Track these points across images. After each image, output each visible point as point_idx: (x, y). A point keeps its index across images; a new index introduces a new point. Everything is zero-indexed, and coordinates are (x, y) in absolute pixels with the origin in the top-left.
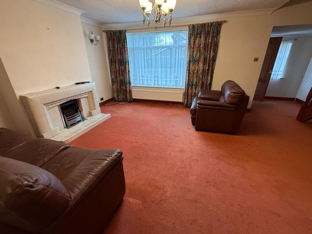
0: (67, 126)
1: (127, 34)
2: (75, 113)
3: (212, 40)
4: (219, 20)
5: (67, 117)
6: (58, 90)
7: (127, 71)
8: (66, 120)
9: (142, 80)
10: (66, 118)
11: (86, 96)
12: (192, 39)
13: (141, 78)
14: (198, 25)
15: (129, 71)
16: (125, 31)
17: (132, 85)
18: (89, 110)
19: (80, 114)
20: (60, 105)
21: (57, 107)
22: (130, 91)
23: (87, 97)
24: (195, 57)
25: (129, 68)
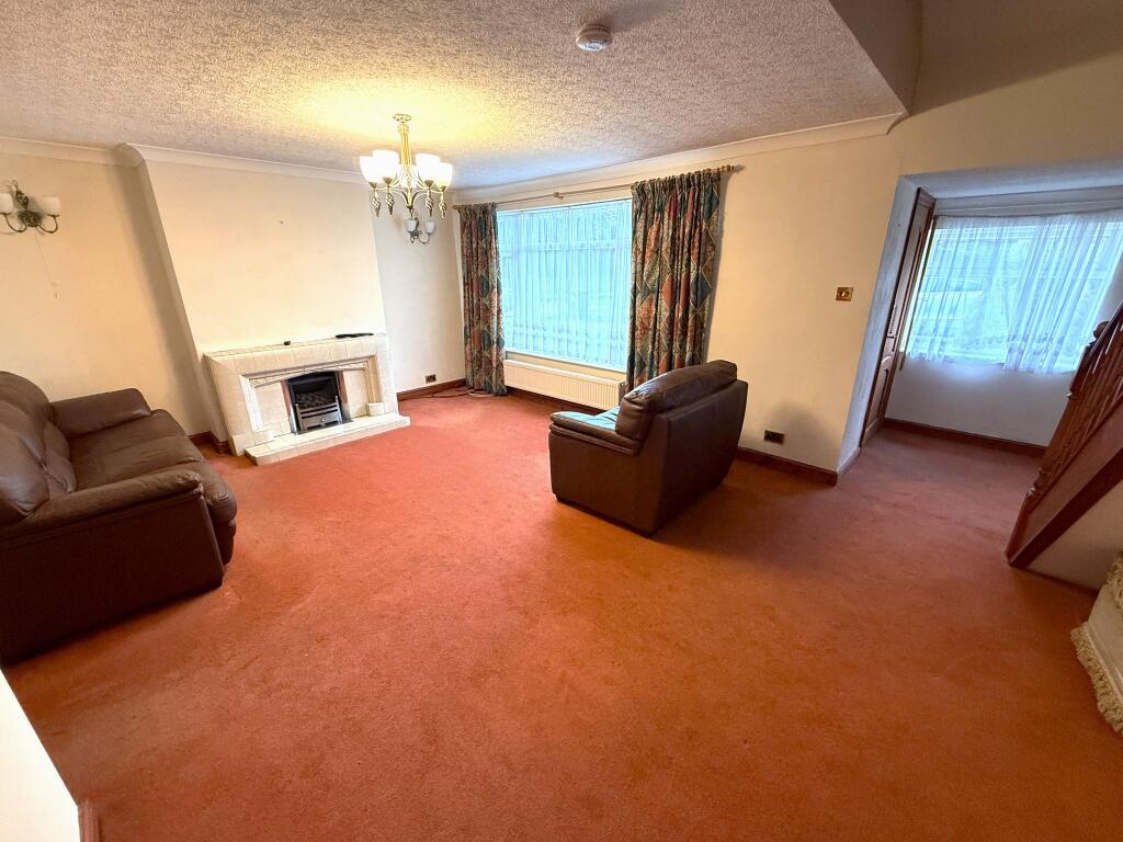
0: (300, 430)
1: (499, 214)
2: (326, 404)
3: (694, 226)
4: (713, 167)
5: (301, 408)
6: (288, 349)
7: (495, 311)
8: (300, 416)
9: (534, 337)
10: (299, 411)
11: (361, 365)
12: (640, 225)
13: (530, 331)
14: (653, 186)
15: (499, 311)
16: (494, 206)
17: (506, 348)
18: (366, 401)
19: (338, 408)
20: (290, 380)
21: (279, 384)
22: (500, 365)
23: (363, 369)
24: (648, 278)
25: (499, 301)
